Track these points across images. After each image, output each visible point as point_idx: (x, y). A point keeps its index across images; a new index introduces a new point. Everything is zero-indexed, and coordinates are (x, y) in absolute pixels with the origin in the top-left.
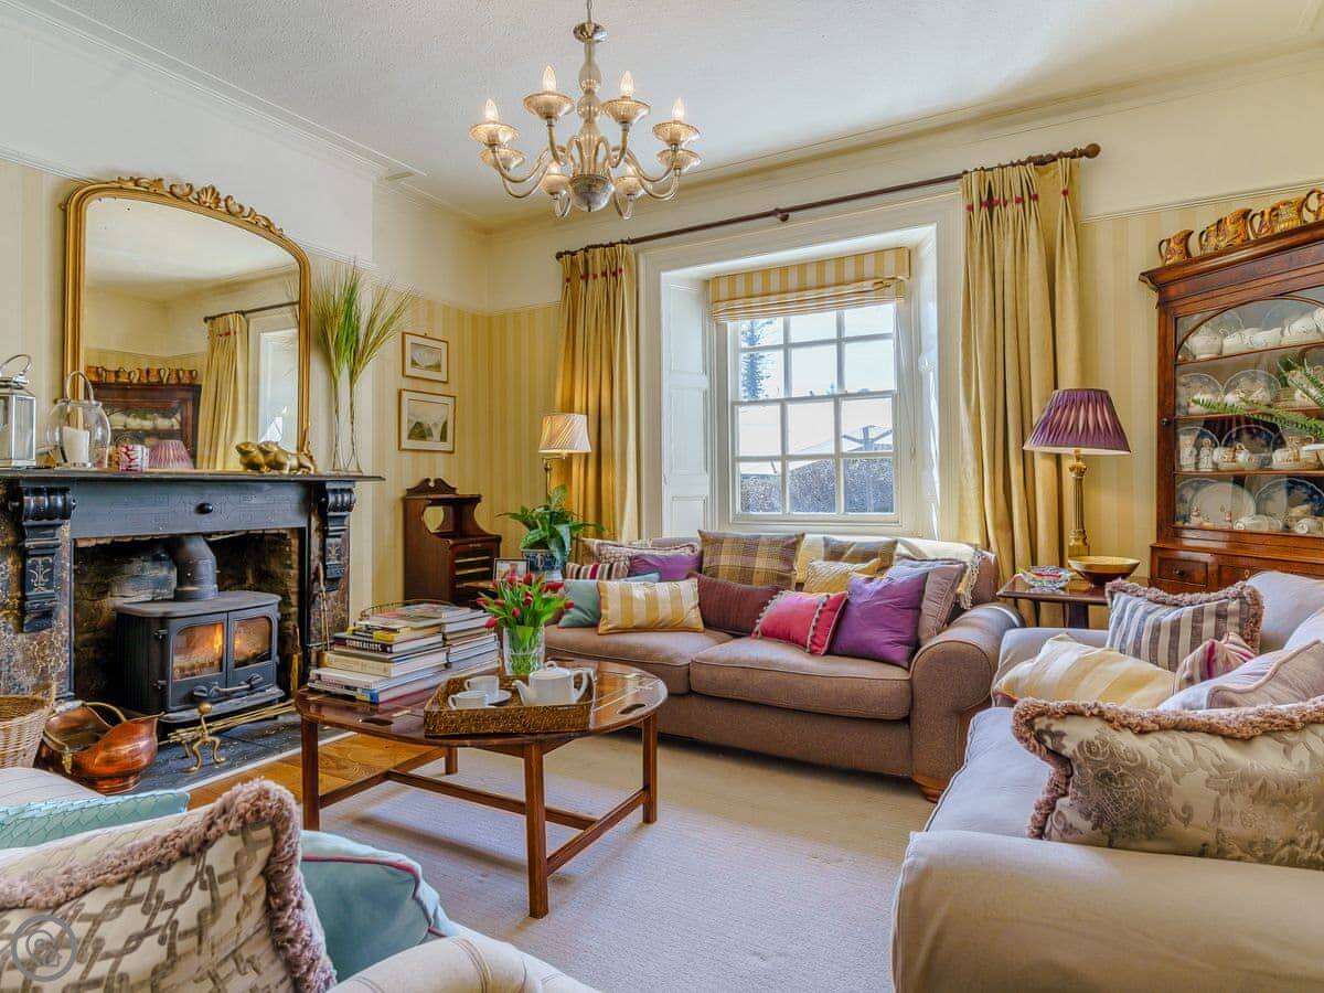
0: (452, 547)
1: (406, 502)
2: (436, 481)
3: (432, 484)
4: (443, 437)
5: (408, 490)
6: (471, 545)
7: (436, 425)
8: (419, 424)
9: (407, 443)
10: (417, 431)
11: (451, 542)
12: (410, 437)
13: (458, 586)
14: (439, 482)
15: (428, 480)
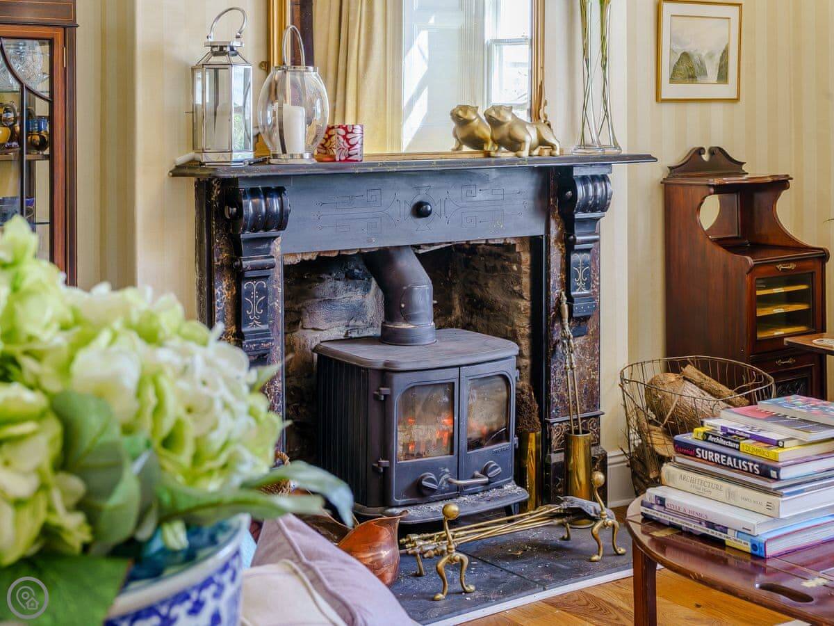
0: (751, 270)
1: (668, 188)
2: (712, 152)
3: (706, 157)
4: (723, 76)
5: (671, 168)
6: (780, 267)
7: (711, 56)
8: (686, 56)
9: (669, 90)
10: (683, 67)
11: (750, 260)
12: (673, 79)
13: (760, 335)
14: (717, 152)
15: (700, 151)
